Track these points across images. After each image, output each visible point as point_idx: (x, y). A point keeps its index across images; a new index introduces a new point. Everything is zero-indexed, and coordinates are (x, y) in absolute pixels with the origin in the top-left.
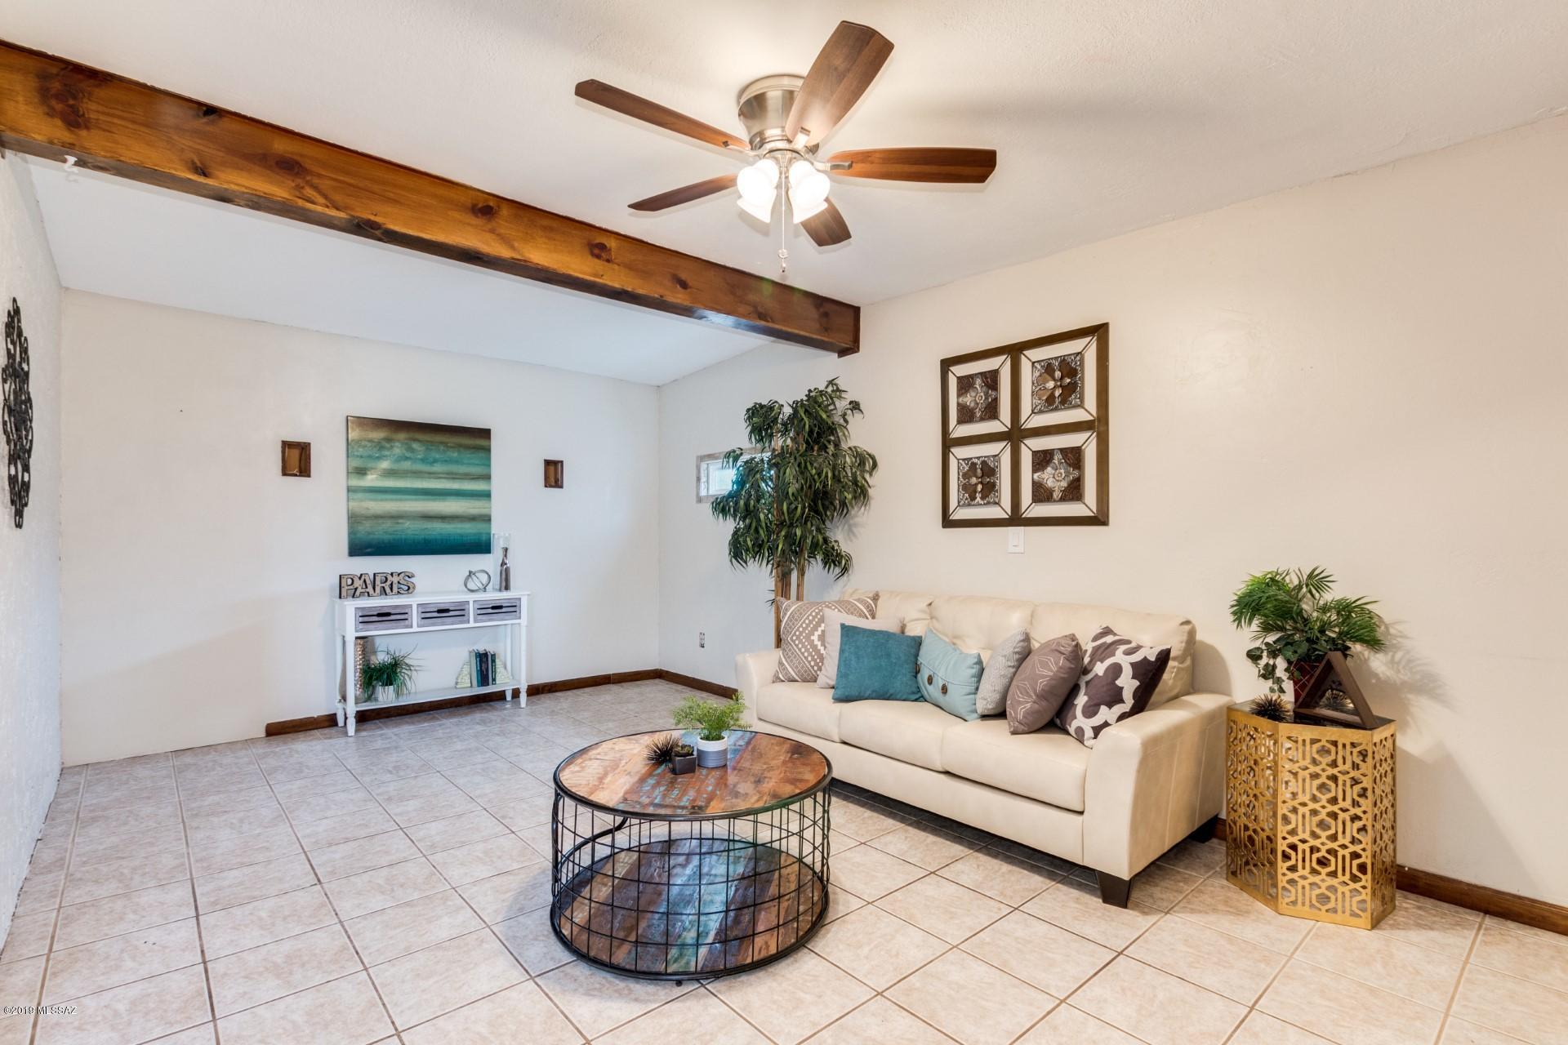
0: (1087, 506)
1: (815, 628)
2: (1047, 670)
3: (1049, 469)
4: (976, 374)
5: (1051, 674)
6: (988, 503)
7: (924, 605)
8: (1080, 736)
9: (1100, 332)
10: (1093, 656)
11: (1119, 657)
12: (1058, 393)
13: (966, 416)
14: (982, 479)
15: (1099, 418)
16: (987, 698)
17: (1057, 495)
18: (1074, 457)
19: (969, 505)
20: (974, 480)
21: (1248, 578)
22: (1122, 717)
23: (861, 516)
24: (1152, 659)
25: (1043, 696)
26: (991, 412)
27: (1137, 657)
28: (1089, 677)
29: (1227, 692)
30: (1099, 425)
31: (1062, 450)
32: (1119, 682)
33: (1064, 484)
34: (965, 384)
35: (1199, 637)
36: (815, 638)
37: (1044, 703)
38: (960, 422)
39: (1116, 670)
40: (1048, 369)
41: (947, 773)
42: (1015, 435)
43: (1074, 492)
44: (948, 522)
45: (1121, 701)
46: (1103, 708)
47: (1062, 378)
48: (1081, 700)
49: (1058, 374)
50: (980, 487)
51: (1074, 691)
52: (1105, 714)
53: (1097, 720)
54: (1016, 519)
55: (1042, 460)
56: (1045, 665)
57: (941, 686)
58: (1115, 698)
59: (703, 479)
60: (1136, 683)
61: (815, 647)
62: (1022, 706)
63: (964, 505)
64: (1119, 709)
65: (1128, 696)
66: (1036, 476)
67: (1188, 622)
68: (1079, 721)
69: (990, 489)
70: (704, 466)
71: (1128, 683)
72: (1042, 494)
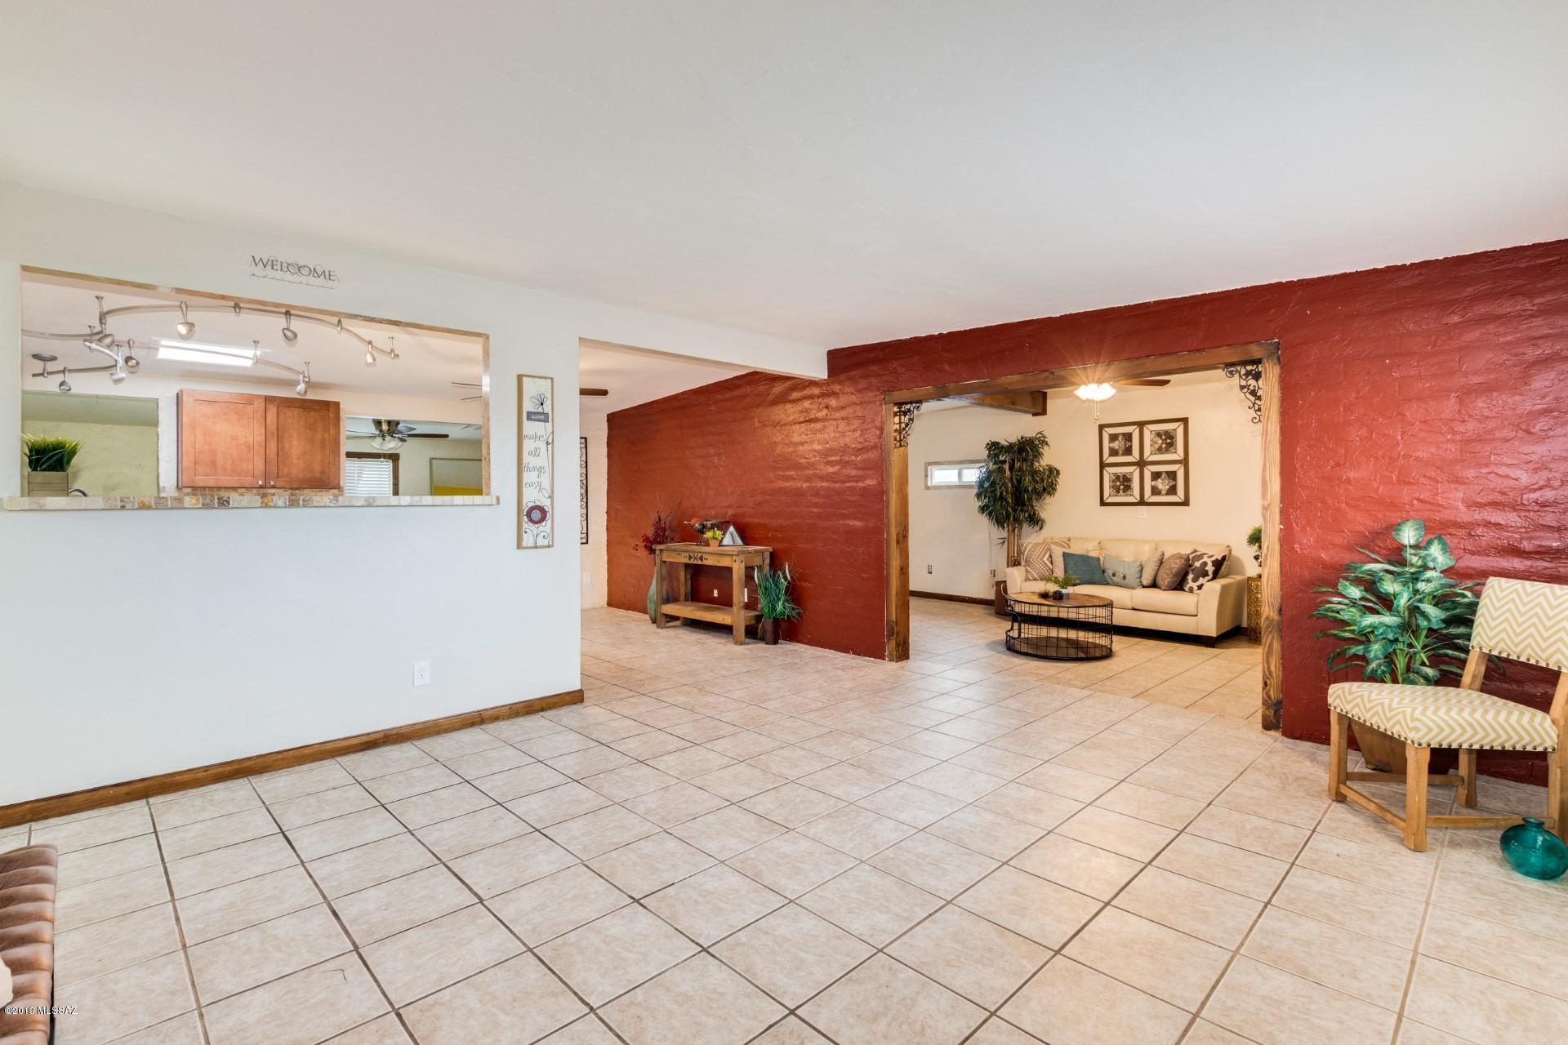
0: (1180, 496)
1: (1044, 555)
2: (1177, 565)
3: (1159, 480)
4: (1120, 434)
5: (1177, 566)
6: (1127, 495)
7: (1096, 543)
8: (1191, 590)
9: (1185, 421)
10: (1193, 560)
11: (1205, 559)
12: (1164, 446)
13: (1113, 452)
14: (1123, 483)
15: (1185, 459)
16: (1147, 578)
17: (1164, 492)
18: (1172, 475)
19: (1116, 495)
20: (1118, 483)
21: (1252, 528)
22: (1209, 581)
23: (1048, 499)
24: (1220, 559)
25: (1175, 575)
26: (1128, 451)
27: (1213, 559)
28: (1193, 568)
29: (1244, 575)
30: (1185, 462)
31: (1167, 472)
32: (1206, 568)
33: (1167, 487)
34: (1113, 438)
35: (1233, 553)
36: (1045, 559)
37: (1175, 579)
38: (1110, 455)
39: (1205, 564)
40: (1159, 434)
41: (1134, 609)
42: (1141, 464)
43: (1172, 490)
44: (1103, 503)
45: (1208, 575)
46: (1201, 578)
47: (1166, 439)
48: (1190, 576)
49: (1164, 437)
50: (1122, 487)
51: (1187, 574)
52: (1201, 580)
53: (1199, 583)
54: (1142, 503)
55: (1156, 476)
56: (1175, 563)
57: (1122, 576)
58: (1205, 574)
59: (929, 476)
60: (1214, 568)
61: (1046, 564)
62: (1165, 579)
63: (1113, 496)
64: (1207, 578)
65: (1210, 573)
66: (1153, 483)
67: (1228, 546)
68: (1190, 584)
69: (1128, 488)
70: (929, 468)
71: (1210, 568)
72: (1155, 491)
